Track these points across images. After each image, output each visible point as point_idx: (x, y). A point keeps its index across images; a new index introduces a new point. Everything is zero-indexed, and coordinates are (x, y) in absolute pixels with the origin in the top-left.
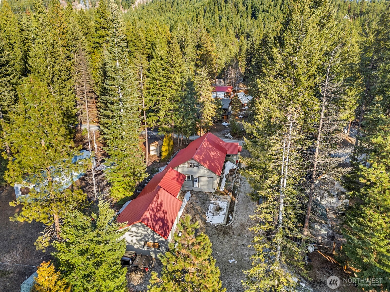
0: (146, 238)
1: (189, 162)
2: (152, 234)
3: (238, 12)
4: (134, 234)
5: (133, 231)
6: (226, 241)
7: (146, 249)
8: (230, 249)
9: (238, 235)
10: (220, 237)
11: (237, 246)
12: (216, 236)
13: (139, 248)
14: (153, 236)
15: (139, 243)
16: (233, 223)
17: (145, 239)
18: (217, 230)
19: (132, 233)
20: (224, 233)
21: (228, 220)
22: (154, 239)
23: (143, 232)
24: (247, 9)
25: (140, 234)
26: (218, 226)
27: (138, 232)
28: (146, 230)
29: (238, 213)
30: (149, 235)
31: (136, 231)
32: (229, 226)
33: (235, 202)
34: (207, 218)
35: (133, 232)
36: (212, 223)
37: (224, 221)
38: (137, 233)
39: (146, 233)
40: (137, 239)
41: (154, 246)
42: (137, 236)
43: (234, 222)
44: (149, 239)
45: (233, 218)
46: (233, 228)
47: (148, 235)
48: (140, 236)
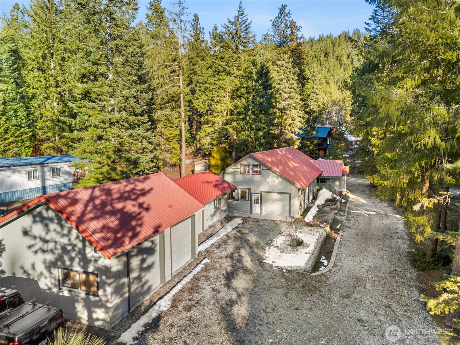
0: (66, 258)
1: (245, 162)
2: (80, 245)
3: (341, 66)
4: (39, 244)
5: (37, 235)
6: (307, 304)
7: (66, 293)
8: (320, 326)
9: (344, 297)
10: (293, 295)
11: (339, 321)
12: (281, 291)
13: (50, 289)
14: (82, 253)
15: (51, 273)
16: (330, 271)
17: (63, 262)
18: (287, 279)
19: (32, 242)
20: (303, 287)
21: (317, 265)
22: (85, 261)
23: (58, 239)
24: (352, 62)
25: (51, 246)
26: (289, 271)
27: (48, 237)
28: (65, 231)
29: (343, 256)
30: (74, 246)
31: (43, 234)
32: (320, 276)
33: (335, 239)
34: (267, 255)
35: (35, 237)
36: (275, 265)
37: (307, 264)
38: (46, 241)
39: (65, 241)
40: (45, 262)
41: (87, 284)
42: (44, 251)
43: (334, 270)
44: (72, 259)
45: (331, 264)
46: (330, 281)
47: (69, 248)
48: (52, 251)
